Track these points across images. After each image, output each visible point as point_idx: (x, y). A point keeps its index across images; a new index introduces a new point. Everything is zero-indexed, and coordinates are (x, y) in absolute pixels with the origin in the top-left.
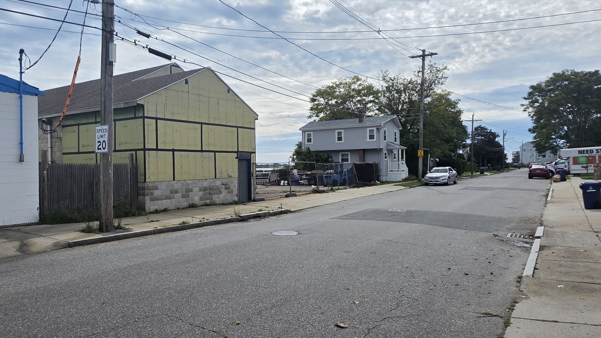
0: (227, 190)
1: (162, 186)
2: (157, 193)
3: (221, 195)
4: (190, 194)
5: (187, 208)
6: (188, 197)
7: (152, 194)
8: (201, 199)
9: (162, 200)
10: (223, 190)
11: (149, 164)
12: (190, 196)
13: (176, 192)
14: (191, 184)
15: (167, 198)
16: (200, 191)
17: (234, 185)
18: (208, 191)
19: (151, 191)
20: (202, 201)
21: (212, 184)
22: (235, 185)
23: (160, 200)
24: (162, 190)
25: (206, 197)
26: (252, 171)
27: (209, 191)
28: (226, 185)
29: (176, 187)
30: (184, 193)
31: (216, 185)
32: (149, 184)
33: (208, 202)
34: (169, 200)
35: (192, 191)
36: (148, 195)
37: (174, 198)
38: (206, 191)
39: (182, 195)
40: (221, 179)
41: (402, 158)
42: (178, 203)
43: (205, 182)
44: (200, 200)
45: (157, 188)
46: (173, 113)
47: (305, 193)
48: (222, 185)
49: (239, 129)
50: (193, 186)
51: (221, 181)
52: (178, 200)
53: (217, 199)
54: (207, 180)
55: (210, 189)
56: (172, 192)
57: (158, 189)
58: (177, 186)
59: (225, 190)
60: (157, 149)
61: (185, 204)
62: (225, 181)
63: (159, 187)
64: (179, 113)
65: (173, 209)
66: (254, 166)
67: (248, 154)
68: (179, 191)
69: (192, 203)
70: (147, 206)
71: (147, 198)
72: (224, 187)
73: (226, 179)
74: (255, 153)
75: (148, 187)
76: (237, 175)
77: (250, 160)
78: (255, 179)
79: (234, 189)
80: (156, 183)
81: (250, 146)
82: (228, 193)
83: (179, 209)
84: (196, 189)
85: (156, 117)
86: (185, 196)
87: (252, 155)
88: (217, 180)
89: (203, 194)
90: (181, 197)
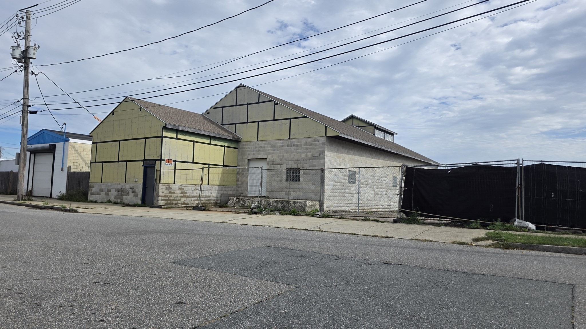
0: (133, 193)
1: (96, 186)
2: (94, 190)
3: (128, 197)
5: (106, 203)
7: (91, 190)
9: (95, 195)
10: (130, 193)
13: (102, 191)
15: (98, 194)
16: (115, 192)
20: (115, 200)
21: (123, 187)
23: (94, 195)
25: (119, 197)
26: (155, 178)
27: (121, 192)
29: (102, 187)
30: (106, 192)
31: (126, 188)
32: (91, 183)
33: (119, 201)
34: (98, 195)
37: (101, 195)
38: (119, 192)
43: (119, 185)
44: (115, 199)
45: (93, 187)
49: (146, 139)
50: (112, 187)
51: (130, 185)
52: (102, 197)
55: (121, 191)
56: (100, 191)
58: (103, 186)
59: (131, 193)
60: (95, 162)
62: (132, 185)
65: (99, 202)
66: (159, 172)
67: (153, 162)
68: (104, 190)
69: (110, 200)
70: (89, 197)
71: (89, 192)
72: (131, 191)
73: (133, 184)
74: (161, 160)
75: (90, 186)
76: (141, 181)
77: (154, 167)
78: (159, 185)
79: (139, 193)
80: (94, 184)
81: (155, 153)
82: (134, 196)
83: (102, 202)
84: (113, 190)
85: (96, 142)
86: (107, 194)
87: (157, 162)
88: (127, 184)
89: (117, 194)
90: (104, 195)
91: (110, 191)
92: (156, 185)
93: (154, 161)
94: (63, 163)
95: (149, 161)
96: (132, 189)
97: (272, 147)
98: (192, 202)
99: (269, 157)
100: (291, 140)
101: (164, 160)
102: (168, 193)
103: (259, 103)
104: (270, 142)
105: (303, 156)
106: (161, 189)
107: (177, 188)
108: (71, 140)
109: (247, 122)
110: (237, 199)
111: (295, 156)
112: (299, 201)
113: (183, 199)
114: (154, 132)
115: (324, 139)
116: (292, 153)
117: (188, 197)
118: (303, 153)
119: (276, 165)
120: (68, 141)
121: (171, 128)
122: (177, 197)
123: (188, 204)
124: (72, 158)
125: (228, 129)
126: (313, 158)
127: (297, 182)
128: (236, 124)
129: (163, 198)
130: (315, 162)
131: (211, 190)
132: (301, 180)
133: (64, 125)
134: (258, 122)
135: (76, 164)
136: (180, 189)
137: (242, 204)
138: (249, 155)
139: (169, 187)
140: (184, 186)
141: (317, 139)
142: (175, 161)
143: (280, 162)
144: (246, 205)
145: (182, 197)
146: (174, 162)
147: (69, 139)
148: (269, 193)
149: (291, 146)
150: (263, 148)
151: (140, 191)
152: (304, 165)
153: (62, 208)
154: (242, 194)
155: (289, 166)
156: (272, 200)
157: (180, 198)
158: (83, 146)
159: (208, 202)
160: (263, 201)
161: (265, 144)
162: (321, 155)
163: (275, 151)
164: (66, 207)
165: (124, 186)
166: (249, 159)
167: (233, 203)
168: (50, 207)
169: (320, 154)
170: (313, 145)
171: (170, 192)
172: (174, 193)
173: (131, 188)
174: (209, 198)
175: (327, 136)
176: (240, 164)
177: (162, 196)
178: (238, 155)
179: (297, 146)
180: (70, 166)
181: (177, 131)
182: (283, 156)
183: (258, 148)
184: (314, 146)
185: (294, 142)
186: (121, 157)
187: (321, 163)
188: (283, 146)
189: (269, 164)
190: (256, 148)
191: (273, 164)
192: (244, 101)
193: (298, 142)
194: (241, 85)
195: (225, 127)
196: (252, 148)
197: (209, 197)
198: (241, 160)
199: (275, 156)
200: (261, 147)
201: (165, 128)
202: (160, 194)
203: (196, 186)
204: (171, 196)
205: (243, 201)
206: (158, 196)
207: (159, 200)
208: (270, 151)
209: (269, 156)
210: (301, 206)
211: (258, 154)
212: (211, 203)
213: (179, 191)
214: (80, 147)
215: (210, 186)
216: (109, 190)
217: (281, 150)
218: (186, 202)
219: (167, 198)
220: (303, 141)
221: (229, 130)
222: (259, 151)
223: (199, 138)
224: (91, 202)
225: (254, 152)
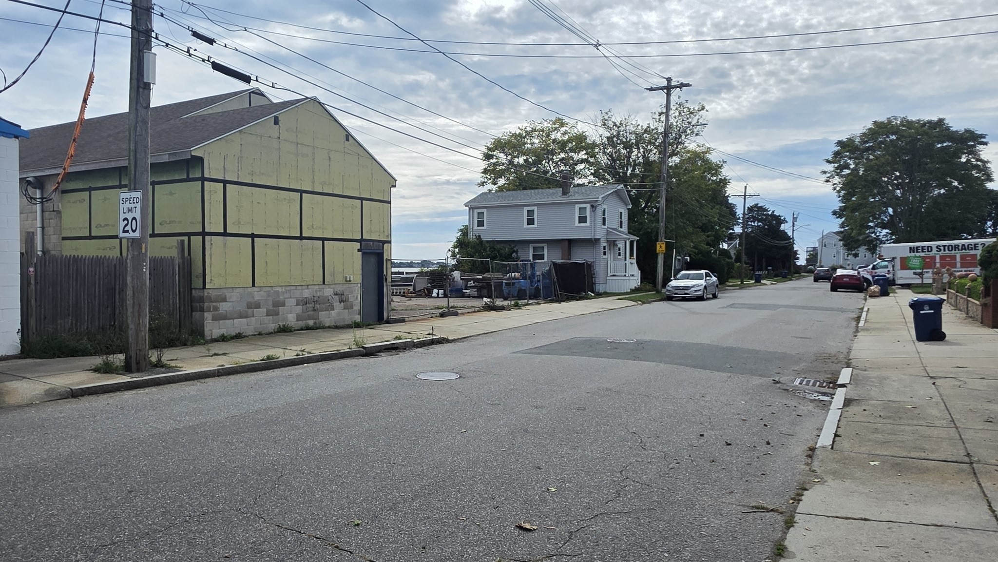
0: (342, 303)
1: (233, 296)
2: (224, 307)
3: (333, 312)
4: (280, 310)
5: (275, 332)
6: (277, 314)
7: (216, 309)
8: (299, 319)
9: (233, 319)
10: (336, 304)
11: (211, 258)
12: (280, 313)
13: (258, 306)
14: (283, 293)
15: (241, 316)
16: (298, 304)
17: (354, 296)
18: (311, 305)
19: (214, 304)
20: (300, 322)
21: (318, 293)
22: (356, 297)
23: (229, 319)
24: (232, 302)
25: (308, 315)
26: (385, 273)
27: (313, 305)
28: (342, 295)
29: (257, 298)
30: (271, 308)
31: (325, 295)
32: (210, 291)
33: (311, 323)
34: (245, 320)
35: (283, 304)
36: (209, 311)
37: (253, 317)
38: (308, 305)
39: (267, 311)
40: (333, 286)
41: (631, 255)
42: (261, 324)
43: (306, 290)
44: (297, 320)
45: (224, 300)
46: (252, 174)
47: (473, 310)
48: (335, 295)
49: (364, 201)
50: (287, 295)
51: (334, 288)
52: (260, 320)
53: (326, 318)
54: (309, 287)
55: (314, 302)
56: (249, 307)
57: (226, 302)
58: (258, 295)
59: (339, 303)
60: (225, 234)
61: (272, 327)
62: (339, 289)
63: (227, 297)
64: (263, 174)
66: (389, 264)
67: (380, 246)
68: (262, 304)
69: (284, 325)
71: (208, 315)
72: (338, 299)
73: (341, 286)
74: (390, 242)
76: (358, 278)
77: (383, 254)
78: (390, 286)
79: (354, 303)
80: (224, 291)
81: (382, 230)
82: (344, 309)
83: (260, 334)
84: (291, 302)
85: (224, 179)
86: (272, 313)
87: (385, 246)
88: (326, 286)
89: (303, 310)
90: (265, 315)
92: (387, 286)
95: (371, 243)
96: (339, 295)
114: (378, 192)
165: (320, 291)
186: (308, 228)
206: (390, 303)
207: (391, 310)
216: (278, 304)
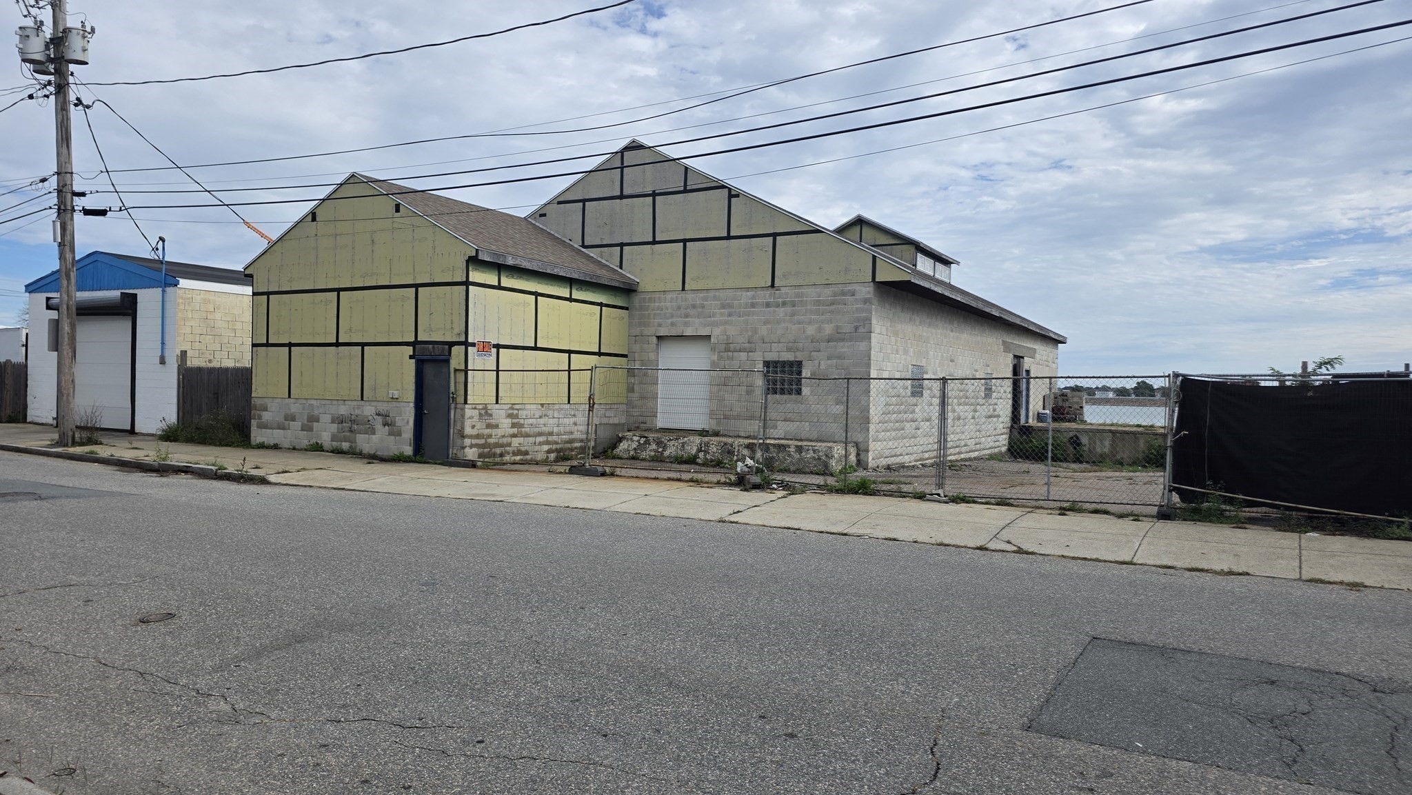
0: (387, 427)
1: (273, 406)
2: (267, 416)
3: (374, 436)
4: (313, 426)
5: (306, 450)
6: (310, 429)
7: (260, 417)
8: (333, 438)
9: (273, 429)
10: (379, 426)
11: (257, 369)
12: (314, 430)
13: (293, 419)
14: (317, 407)
15: (281, 427)
16: (333, 422)
17: (403, 420)
18: (347, 425)
19: (258, 412)
20: (335, 444)
21: (356, 411)
22: (406, 417)
23: (269, 429)
24: (272, 412)
25: (344, 436)
26: (452, 389)
27: (350, 424)
28: (386, 416)
29: (293, 411)
30: (306, 423)
31: (365, 414)
32: (256, 400)
33: (345, 446)
34: (282, 431)
35: (317, 420)
36: (254, 419)
37: (289, 429)
38: (344, 424)
39: (302, 425)
40: (375, 404)
42: (296, 438)
43: (343, 406)
44: (332, 441)
45: (266, 409)
46: (290, 281)
48: (376, 415)
50: (321, 410)
51: (376, 407)
52: (294, 434)
53: (365, 443)
54: (346, 402)
55: (351, 421)
56: (286, 418)
57: (267, 411)
58: (295, 408)
59: (382, 427)
60: (267, 345)
61: (305, 443)
62: (383, 408)
63: (268, 406)
64: (301, 278)
65: (285, 448)
66: (461, 376)
67: (443, 349)
68: (297, 417)
69: (317, 443)
70: (253, 435)
71: (254, 423)
72: (381, 421)
73: (385, 405)
74: (466, 344)
75: (255, 406)
76: (411, 396)
77: (447, 361)
78: (463, 409)
79: (403, 428)
80: (266, 400)
81: (449, 326)
82: (390, 434)
83: (294, 449)
84: (326, 418)
85: (266, 291)
86: (307, 428)
87: (455, 349)
88: (367, 403)
89: (338, 428)
90: (300, 429)
91: (318, 422)
92: (456, 408)
93: (447, 346)
94: (163, 343)
95: (431, 346)
96: (383, 415)
97: (723, 307)
98: (537, 448)
99: (716, 332)
100: (777, 290)
101: (473, 345)
102: (484, 427)
103: (685, 191)
104: (717, 294)
105: (811, 330)
106: (470, 418)
107: (503, 413)
108: (184, 283)
109: (654, 242)
110: (641, 437)
111: (789, 331)
112: (812, 446)
113: (516, 442)
114: (443, 271)
115: (868, 289)
116: (778, 322)
117: (528, 435)
118: (810, 323)
119: (735, 354)
120: (176, 286)
121: (488, 260)
122: (503, 436)
123: (527, 453)
124: (188, 330)
125: (599, 259)
126: (837, 337)
127: (793, 397)
128: (622, 245)
129: (474, 441)
130: (844, 348)
131: (574, 415)
132: (806, 391)
133: (161, 242)
134: (685, 241)
135: (197, 345)
136: (510, 416)
137: (656, 451)
138: (660, 325)
139: (485, 412)
140: (518, 410)
141: (850, 287)
142: (498, 347)
143: (747, 345)
144: (667, 453)
145: (514, 436)
146: (495, 349)
147: (179, 281)
148: (718, 424)
149: (778, 306)
150: (699, 310)
151: (408, 422)
152: (813, 353)
153: (217, 470)
154: (642, 425)
155: (771, 357)
156: (737, 442)
157: (509, 439)
158: (212, 297)
159: (569, 445)
160: (713, 444)
161: (706, 299)
162: (861, 330)
163: (733, 318)
164: (225, 469)
165: (359, 408)
166: (659, 338)
167: (630, 449)
168: (179, 466)
169: (856, 328)
170: (839, 304)
171: (489, 426)
172: (497, 426)
173: (378, 415)
174: (572, 437)
175: (877, 280)
176: (636, 347)
177: (471, 437)
178: (630, 325)
179: (794, 306)
180: (186, 351)
181: (500, 268)
182: (755, 331)
183: (686, 309)
184: (840, 306)
185: (784, 296)
186: (345, 332)
187: (862, 349)
188: (753, 305)
189: (715, 349)
190: (679, 308)
191: (727, 350)
192: (644, 187)
193: (797, 295)
194: (634, 144)
195: (592, 253)
196: (667, 309)
197: (572, 433)
198: (637, 338)
199: (732, 331)
200: (694, 306)
201: (474, 261)
202: (468, 430)
203: (543, 407)
204: (490, 436)
205: (659, 443)
206: (463, 437)
207: (466, 447)
208: (717, 318)
209: (716, 329)
210: (817, 457)
211: (686, 324)
212: (576, 448)
213: (509, 421)
214: (206, 301)
215: (573, 407)
216: (314, 419)
217: (748, 315)
218: (523, 449)
219: (482, 441)
220: (812, 293)
221: (604, 261)
222: (687, 316)
223: (547, 284)
224: (261, 446)
225: (674, 320)
